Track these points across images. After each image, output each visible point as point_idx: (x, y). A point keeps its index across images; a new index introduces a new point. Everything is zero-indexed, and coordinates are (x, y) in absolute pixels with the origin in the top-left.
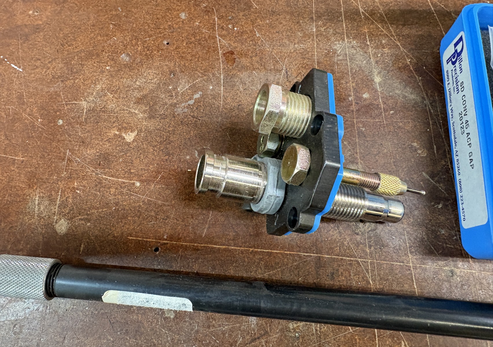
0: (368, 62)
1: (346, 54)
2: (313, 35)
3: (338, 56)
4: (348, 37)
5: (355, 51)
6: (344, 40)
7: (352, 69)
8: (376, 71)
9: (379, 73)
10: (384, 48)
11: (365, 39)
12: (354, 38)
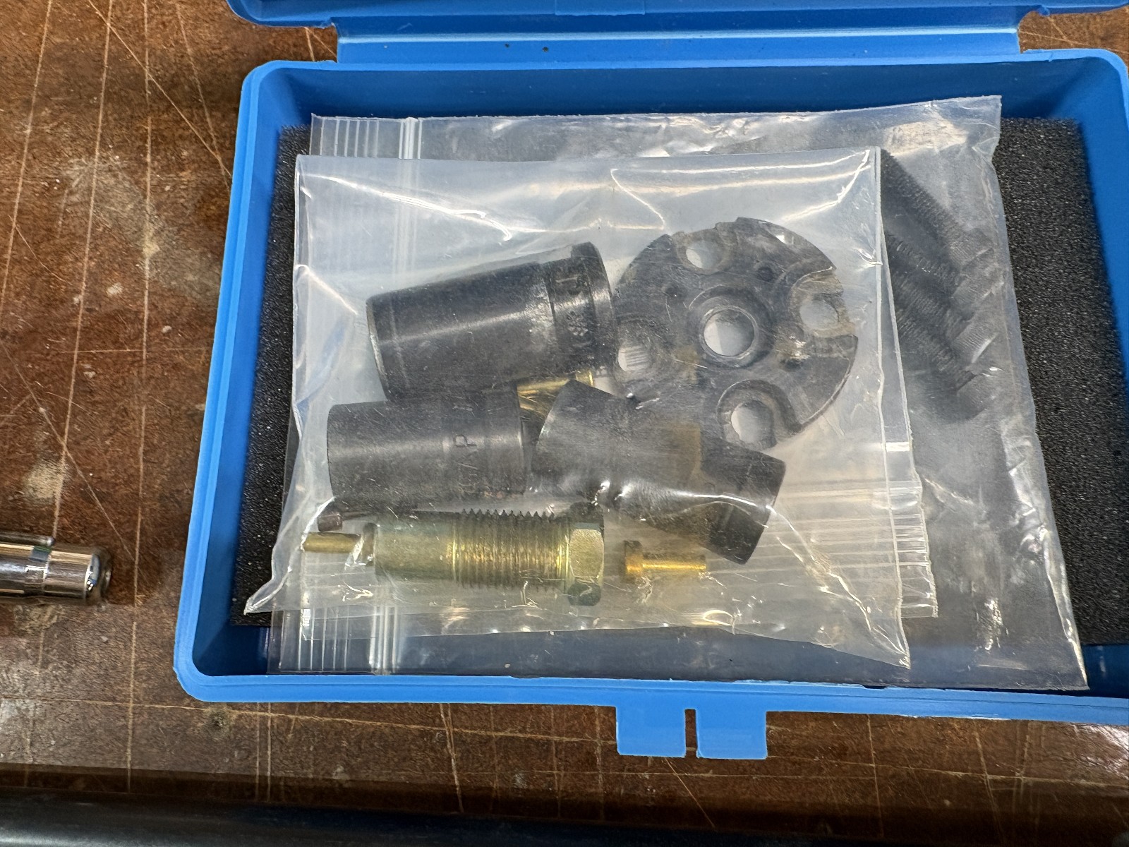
0: (139, 208)
1: (89, 189)
2: (22, 145)
3: (71, 193)
4: (104, 145)
5: (112, 181)
6: (91, 153)
7: (96, 225)
8: (150, 229)
9: (158, 233)
10: (182, 170)
11: (142, 150)
12: (117, 149)
